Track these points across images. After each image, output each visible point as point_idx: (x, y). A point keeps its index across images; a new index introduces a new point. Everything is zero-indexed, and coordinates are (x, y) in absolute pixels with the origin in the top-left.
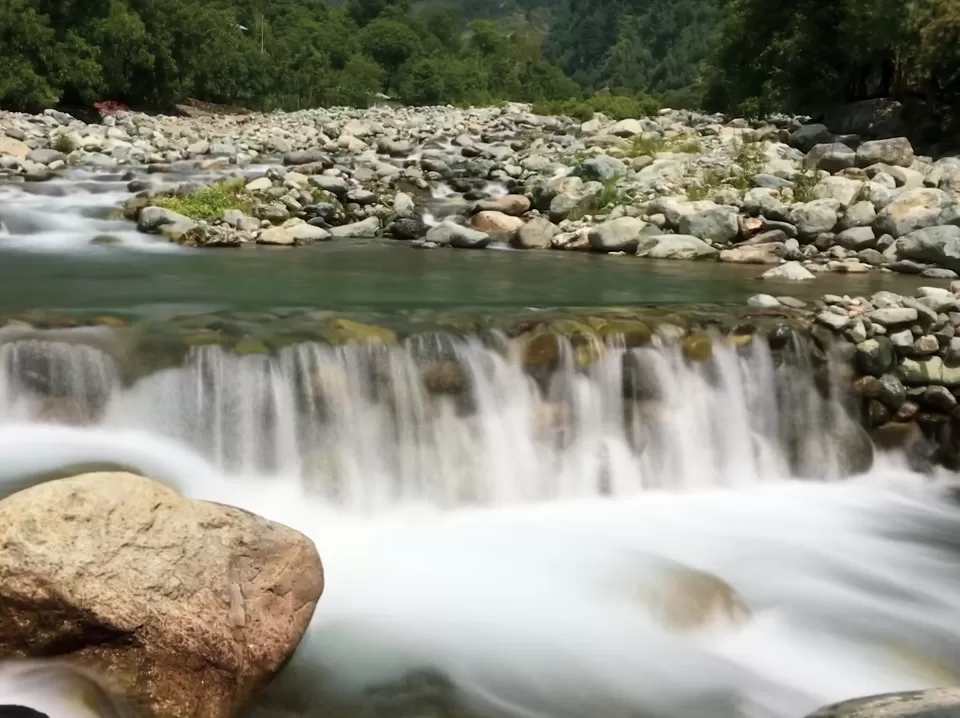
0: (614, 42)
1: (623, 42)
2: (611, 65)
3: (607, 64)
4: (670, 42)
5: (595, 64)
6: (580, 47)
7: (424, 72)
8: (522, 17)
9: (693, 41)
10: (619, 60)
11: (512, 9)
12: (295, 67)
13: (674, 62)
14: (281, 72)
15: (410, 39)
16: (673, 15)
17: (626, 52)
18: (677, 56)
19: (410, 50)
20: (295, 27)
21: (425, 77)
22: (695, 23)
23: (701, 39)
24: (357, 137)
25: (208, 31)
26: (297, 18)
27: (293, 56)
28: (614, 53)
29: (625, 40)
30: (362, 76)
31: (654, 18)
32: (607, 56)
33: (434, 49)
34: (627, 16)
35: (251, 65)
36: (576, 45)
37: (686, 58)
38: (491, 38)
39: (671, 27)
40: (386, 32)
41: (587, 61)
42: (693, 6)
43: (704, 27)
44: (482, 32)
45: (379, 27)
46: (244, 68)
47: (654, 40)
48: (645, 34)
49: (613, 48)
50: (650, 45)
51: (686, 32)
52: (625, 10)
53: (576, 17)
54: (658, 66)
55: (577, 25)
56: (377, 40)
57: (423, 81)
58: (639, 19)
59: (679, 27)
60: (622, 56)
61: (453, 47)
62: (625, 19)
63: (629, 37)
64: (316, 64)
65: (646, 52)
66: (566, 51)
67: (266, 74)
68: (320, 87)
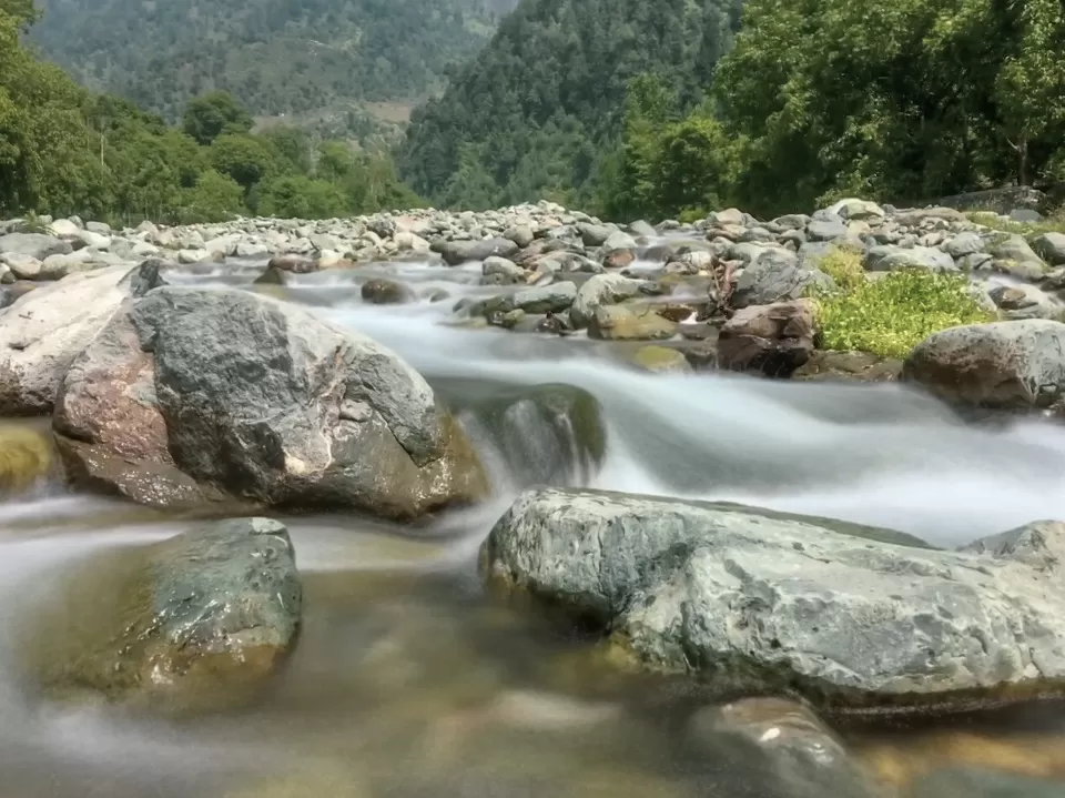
0: (456, 168)
1: (465, 169)
2: (455, 191)
3: (450, 191)
4: (512, 169)
5: (439, 190)
6: (422, 172)
7: (285, 190)
8: (355, 143)
9: (534, 168)
10: (463, 187)
11: (345, 134)
12: (143, 184)
13: (518, 188)
14: (126, 189)
15: (262, 157)
16: (512, 144)
17: (469, 179)
18: (520, 183)
19: (262, 168)
20: (131, 141)
21: (287, 196)
22: (533, 150)
23: (541, 167)
24: (418, 234)
25: (49, 134)
26: (133, 132)
27: (138, 171)
28: (457, 179)
29: (466, 167)
30: (219, 194)
31: (493, 146)
32: (450, 183)
33: (285, 169)
34: (467, 144)
35: (90, 180)
36: (417, 171)
37: (529, 185)
38: (341, 160)
39: (511, 155)
40: (234, 150)
41: (431, 187)
42: (531, 135)
43: (543, 154)
44: (329, 153)
45: (225, 145)
46: (81, 183)
47: (496, 167)
48: (486, 161)
49: (456, 174)
50: (493, 172)
51: (525, 159)
52: (465, 137)
53: (415, 144)
54: (502, 193)
55: (416, 150)
56: (225, 157)
57: (286, 201)
58: (479, 146)
59: (519, 155)
60: (466, 183)
61: (304, 168)
62: (465, 146)
63: (471, 164)
64: (165, 180)
65: (489, 179)
66: (407, 177)
67: (109, 191)
68: (172, 205)
